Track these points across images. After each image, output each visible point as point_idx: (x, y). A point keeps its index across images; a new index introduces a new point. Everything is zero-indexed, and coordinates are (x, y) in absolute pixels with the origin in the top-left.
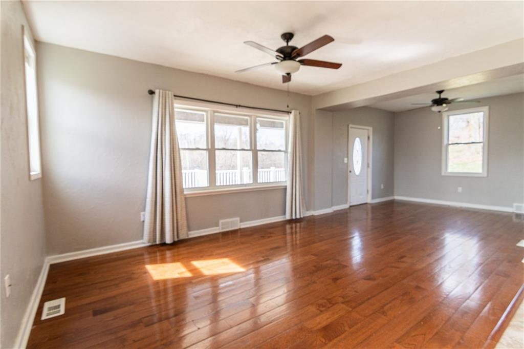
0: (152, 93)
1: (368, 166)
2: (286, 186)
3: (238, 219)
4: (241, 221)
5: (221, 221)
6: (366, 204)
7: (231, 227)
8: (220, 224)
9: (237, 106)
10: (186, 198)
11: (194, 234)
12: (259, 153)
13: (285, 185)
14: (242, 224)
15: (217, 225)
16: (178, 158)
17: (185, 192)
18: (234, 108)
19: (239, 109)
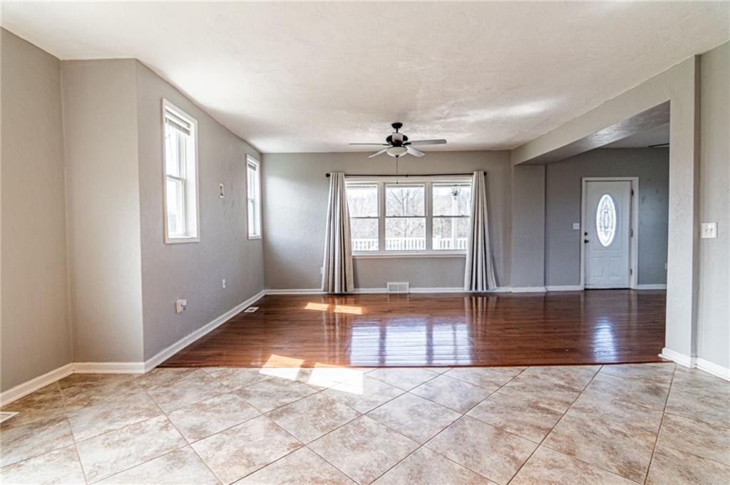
0: (328, 175)
1: (631, 234)
2: (465, 255)
3: (408, 284)
4: (410, 286)
5: (388, 284)
6: (629, 289)
7: (399, 290)
8: (388, 286)
9: (407, 176)
10: (354, 260)
11: (362, 291)
12: (434, 219)
13: (464, 253)
14: (411, 289)
15: (385, 286)
16: (347, 225)
17: (353, 254)
18: (405, 178)
19: (409, 177)
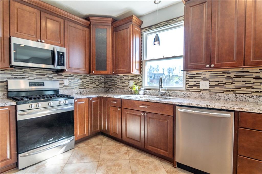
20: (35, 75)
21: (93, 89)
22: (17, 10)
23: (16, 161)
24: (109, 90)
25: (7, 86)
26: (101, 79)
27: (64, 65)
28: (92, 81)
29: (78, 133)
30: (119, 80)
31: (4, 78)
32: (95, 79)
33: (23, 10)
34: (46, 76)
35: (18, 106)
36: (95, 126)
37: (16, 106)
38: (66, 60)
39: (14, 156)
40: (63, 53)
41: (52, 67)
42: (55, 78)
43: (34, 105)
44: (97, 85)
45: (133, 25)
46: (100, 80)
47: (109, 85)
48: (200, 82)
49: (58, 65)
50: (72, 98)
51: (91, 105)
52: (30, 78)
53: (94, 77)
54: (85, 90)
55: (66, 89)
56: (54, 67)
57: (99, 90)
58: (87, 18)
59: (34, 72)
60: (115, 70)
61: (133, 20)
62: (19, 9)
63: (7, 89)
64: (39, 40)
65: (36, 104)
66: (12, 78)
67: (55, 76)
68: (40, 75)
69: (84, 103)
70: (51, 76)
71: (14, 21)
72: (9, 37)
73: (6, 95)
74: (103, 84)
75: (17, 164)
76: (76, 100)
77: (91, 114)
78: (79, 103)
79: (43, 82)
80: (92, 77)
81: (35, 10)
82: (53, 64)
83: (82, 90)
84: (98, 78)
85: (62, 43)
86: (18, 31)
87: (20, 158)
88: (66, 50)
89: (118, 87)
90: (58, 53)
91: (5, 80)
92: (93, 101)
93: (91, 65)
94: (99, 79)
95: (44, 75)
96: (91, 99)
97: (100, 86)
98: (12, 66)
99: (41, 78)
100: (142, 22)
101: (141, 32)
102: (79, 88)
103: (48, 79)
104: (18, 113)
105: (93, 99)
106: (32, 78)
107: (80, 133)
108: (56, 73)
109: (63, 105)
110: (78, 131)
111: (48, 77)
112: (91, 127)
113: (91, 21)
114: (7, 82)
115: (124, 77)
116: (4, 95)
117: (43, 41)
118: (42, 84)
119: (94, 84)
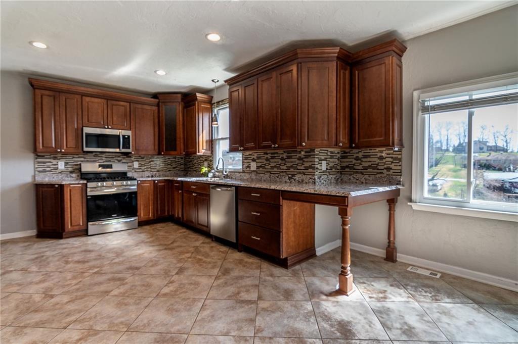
20: (104, 158)
21: (168, 173)
22: (88, 103)
23: (86, 228)
24: (187, 173)
25: (80, 168)
26: (179, 160)
27: (129, 148)
28: (167, 162)
29: (142, 215)
30: (195, 161)
31: (79, 161)
32: (171, 161)
33: (93, 102)
34: (115, 158)
35: (88, 184)
36: (163, 211)
37: (86, 184)
38: (132, 142)
39: (85, 223)
40: (129, 136)
41: (118, 150)
42: (124, 161)
43: (99, 184)
44: (174, 168)
45: (198, 103)
46: (179, 162)
47: (188, 168)
48: (251, 163)
49: (123, 148)
50: (135, 179)
51: (157, 189)
52: (100, 161)
53: (169, 159)
54: (158, 172)
55: (135, 171)
56: (120, 150)
57: (177, 174)
58: (155, 96)
59: (103, 156)
60: (186, 151)
61: (198, 98)
62: (89, 103)
63: (80, 171)
64: (106, 127)
65: (101, 183)
66: (85, 161)
67: (124, 158)
68: (109, 158)
69: (148, 186)
70: (119, 159)
71: (85, 113)
72: (81, 127)
73: (80, 176)
74: (183, 166)
75: (87, 230)
76: (139, 182)
77: (157, 197)
78: (143, 185)
79: (111, 165)
80: (167, 158)
81: (103, 100)
82: (119, 148)
83: (155, 173)
84: (175, 159)
85: (128, 126)
86: (88, 121)
87: (89, 226)
88: (132, 133)
89: (195, 169)
90: (124, 136)
91: (79, 163)
92: (160, 184)
93: (161, 146)
94: (177, 160)
95: (113, 158)
96: (156, 182)
97: (178, 168)
98: (84, 152)
99: (110, 161)
100: (212, 97)
101: (212, 108)
102: (151, 171)
103: (116, 161)
104: (89, 190)
105: (159, 181)
106: (102, 161)
107: (144, 215)
108: (125, 155)
109: (125, 186)
110: (142, 213)
111: (117, 160)
112: (157, 211)
113: (160, 98)
114: (80, 165)
115: (199, 158)
116: (78, 176)
117: (110, 127)
118: (110, 167)
119: (169, 166)
